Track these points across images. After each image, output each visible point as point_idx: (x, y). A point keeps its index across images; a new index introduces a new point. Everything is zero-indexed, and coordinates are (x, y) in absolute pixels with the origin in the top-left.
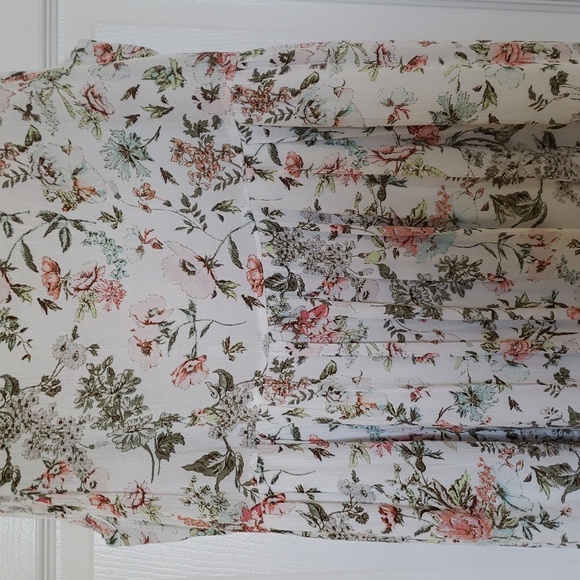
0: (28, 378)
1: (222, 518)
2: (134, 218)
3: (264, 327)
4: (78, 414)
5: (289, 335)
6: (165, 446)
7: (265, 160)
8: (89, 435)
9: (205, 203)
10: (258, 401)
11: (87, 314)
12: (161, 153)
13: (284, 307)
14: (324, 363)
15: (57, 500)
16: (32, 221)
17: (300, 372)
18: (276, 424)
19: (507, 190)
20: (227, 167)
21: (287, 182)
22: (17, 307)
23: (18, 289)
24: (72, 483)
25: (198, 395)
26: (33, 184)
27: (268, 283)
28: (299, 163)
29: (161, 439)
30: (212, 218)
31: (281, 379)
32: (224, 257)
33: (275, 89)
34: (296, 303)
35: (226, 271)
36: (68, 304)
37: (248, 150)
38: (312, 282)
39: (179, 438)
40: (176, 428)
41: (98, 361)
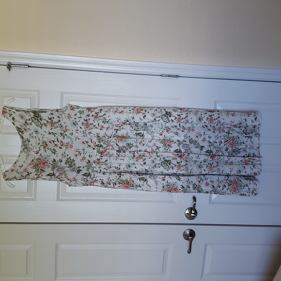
0: (57, 160)
1: (87, 183)
2: (75, 134)
3: (96, 153)
4: (65, 165)
5: (100, 154)
6: (79, 171)
7: (97, 126)
8: (67, 169)
9: (87, 132)
10: (94, 165)
11: (67, 149)
12: (80, 124)
13: (99, 150)
14: (106, 159)
15: (61, 179)
16: (58, 134)
17: (101, 161)
18: (97, 169)
19: (138, 132)
20: (91, 127)
21: (101, 129)
22: (56, 148)
23: (56, 145)
24: (64, 176)
25: (84, 164)
26: (59, 128)
27: (97, 146)
28: (103, 126)
29: (78, 170)
30: (88, 134)
31: (98, 161)
32: (90, 141)
33: (99, 116)
34: (101, 149)
35: (90, 143)
36: (64, 148)
37: (94, 124)
38: (104, 146)
39: (81, 170)
40: (81, 169)
41: (68, 157)
